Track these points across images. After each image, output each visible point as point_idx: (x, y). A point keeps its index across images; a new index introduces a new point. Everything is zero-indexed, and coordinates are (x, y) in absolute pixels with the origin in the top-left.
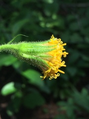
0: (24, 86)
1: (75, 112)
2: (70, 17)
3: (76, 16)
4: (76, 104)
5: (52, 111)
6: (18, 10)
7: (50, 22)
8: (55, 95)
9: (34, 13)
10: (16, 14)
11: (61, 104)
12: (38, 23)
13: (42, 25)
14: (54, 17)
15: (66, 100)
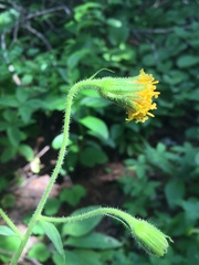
0: (81, 138)
1: (147, 172)
2: (143, 47)
3: (153, 47)
4: (148, 163)
5: (116, 172)
6: (74, 37)
7: (116, 54)
8: (121, 151)
9: (97, 41)
10: (72, 41)
11: (129, 162)
12: (100, 55)
13: (107, 57)
14: (122, 47)
15: (135, 157)
